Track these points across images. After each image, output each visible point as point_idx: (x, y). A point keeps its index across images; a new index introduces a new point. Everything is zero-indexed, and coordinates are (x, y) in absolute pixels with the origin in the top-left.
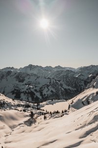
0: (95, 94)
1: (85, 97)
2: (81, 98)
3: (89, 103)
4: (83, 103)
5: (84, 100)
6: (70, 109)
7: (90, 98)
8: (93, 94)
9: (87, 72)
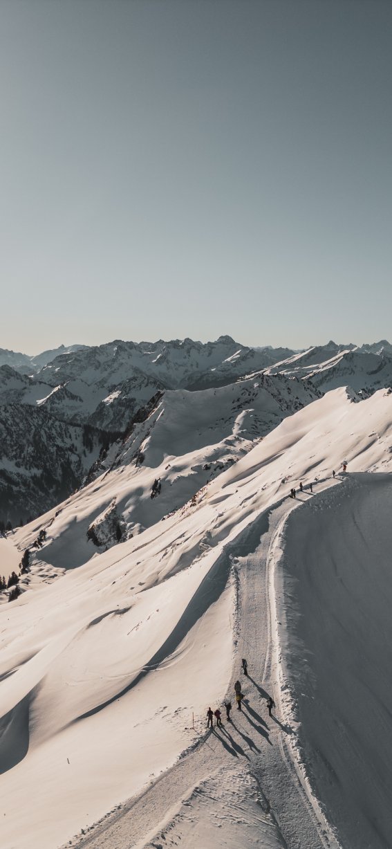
0: (147, 494)
1: (104, 506)
2: (81, 515)
3: (119, 535)
4: (92, 534)
5: (96, 522)
6: (33, 569)
7: (126, 513)
8: (140, 491)
9: (91, 374)
